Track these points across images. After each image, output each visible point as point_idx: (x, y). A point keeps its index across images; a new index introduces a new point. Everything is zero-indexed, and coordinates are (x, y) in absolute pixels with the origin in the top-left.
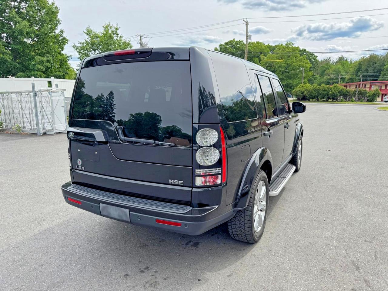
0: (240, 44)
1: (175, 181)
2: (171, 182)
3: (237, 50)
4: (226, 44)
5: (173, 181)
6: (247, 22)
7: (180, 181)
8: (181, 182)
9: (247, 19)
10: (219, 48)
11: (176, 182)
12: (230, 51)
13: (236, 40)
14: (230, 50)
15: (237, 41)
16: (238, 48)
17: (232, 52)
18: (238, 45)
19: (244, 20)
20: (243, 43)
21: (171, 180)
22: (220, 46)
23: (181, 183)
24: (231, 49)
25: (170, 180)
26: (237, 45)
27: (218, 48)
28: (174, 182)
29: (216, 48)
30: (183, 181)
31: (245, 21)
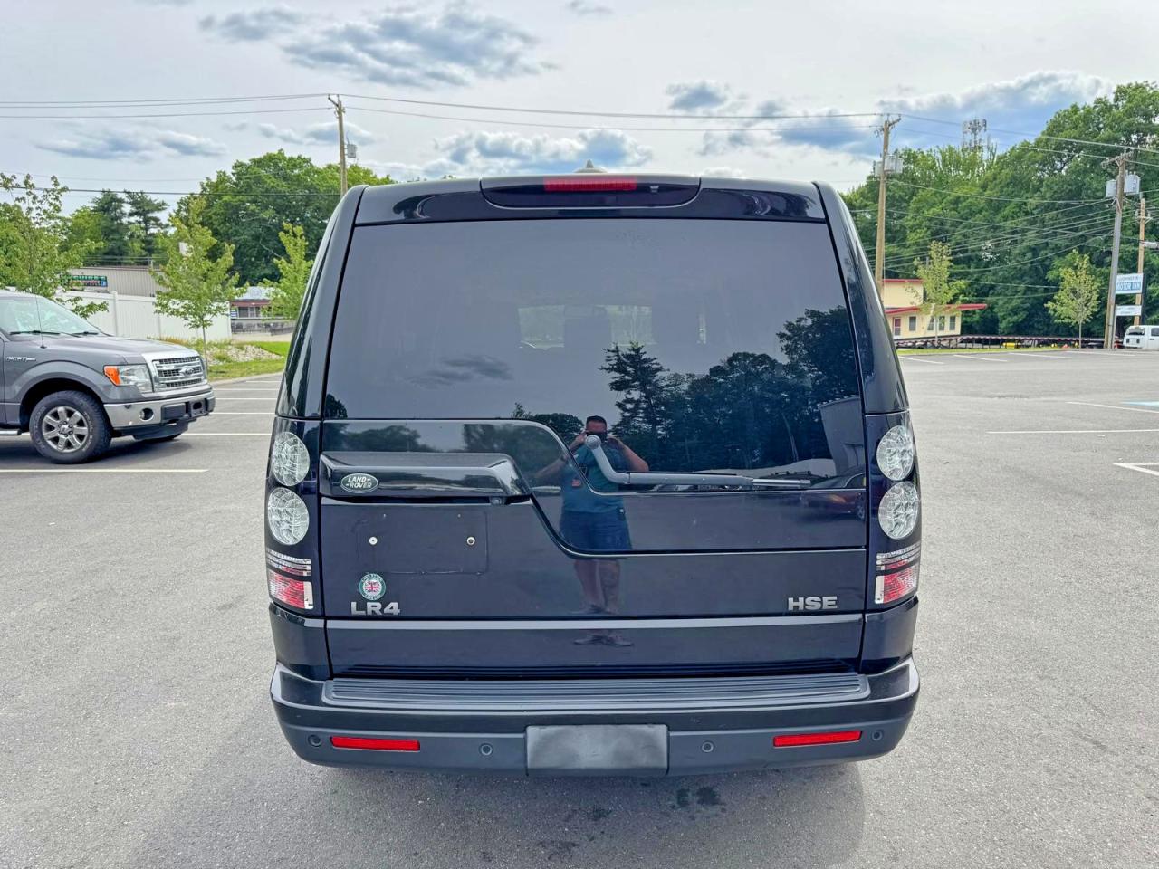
0: (301, 167)
1: (809, 600)
2: (796, 604)
3: (295, 187)
4: (258, 163)
5: (801, 599)
6: (338, 105)
7: (825, 599)
8: (829, 601)
9: (338, 95)
10: (233, 174)
11: (813, 603)
12: (273, 187)
13: (287, 155)
14: (272, 184)
15: (291, 159)
16: (298, 180)
17: (280, 192)
18: (296, 171)
19: (331, 97)
20: (311, 165)
21: (796, 600)
22: (236, 166)
23: (830, 603)
24: (273, 179)
25: (791, 600)
26: (292, 170)
27: (229, 173)
28: (805, 605)
29: (224, 173)
30: (835, 598)
31: (334, 103)
